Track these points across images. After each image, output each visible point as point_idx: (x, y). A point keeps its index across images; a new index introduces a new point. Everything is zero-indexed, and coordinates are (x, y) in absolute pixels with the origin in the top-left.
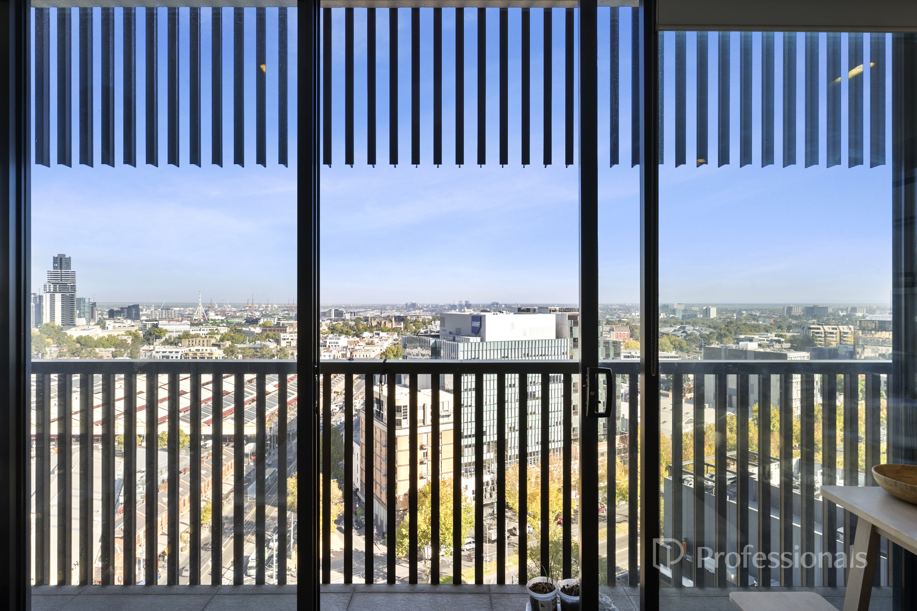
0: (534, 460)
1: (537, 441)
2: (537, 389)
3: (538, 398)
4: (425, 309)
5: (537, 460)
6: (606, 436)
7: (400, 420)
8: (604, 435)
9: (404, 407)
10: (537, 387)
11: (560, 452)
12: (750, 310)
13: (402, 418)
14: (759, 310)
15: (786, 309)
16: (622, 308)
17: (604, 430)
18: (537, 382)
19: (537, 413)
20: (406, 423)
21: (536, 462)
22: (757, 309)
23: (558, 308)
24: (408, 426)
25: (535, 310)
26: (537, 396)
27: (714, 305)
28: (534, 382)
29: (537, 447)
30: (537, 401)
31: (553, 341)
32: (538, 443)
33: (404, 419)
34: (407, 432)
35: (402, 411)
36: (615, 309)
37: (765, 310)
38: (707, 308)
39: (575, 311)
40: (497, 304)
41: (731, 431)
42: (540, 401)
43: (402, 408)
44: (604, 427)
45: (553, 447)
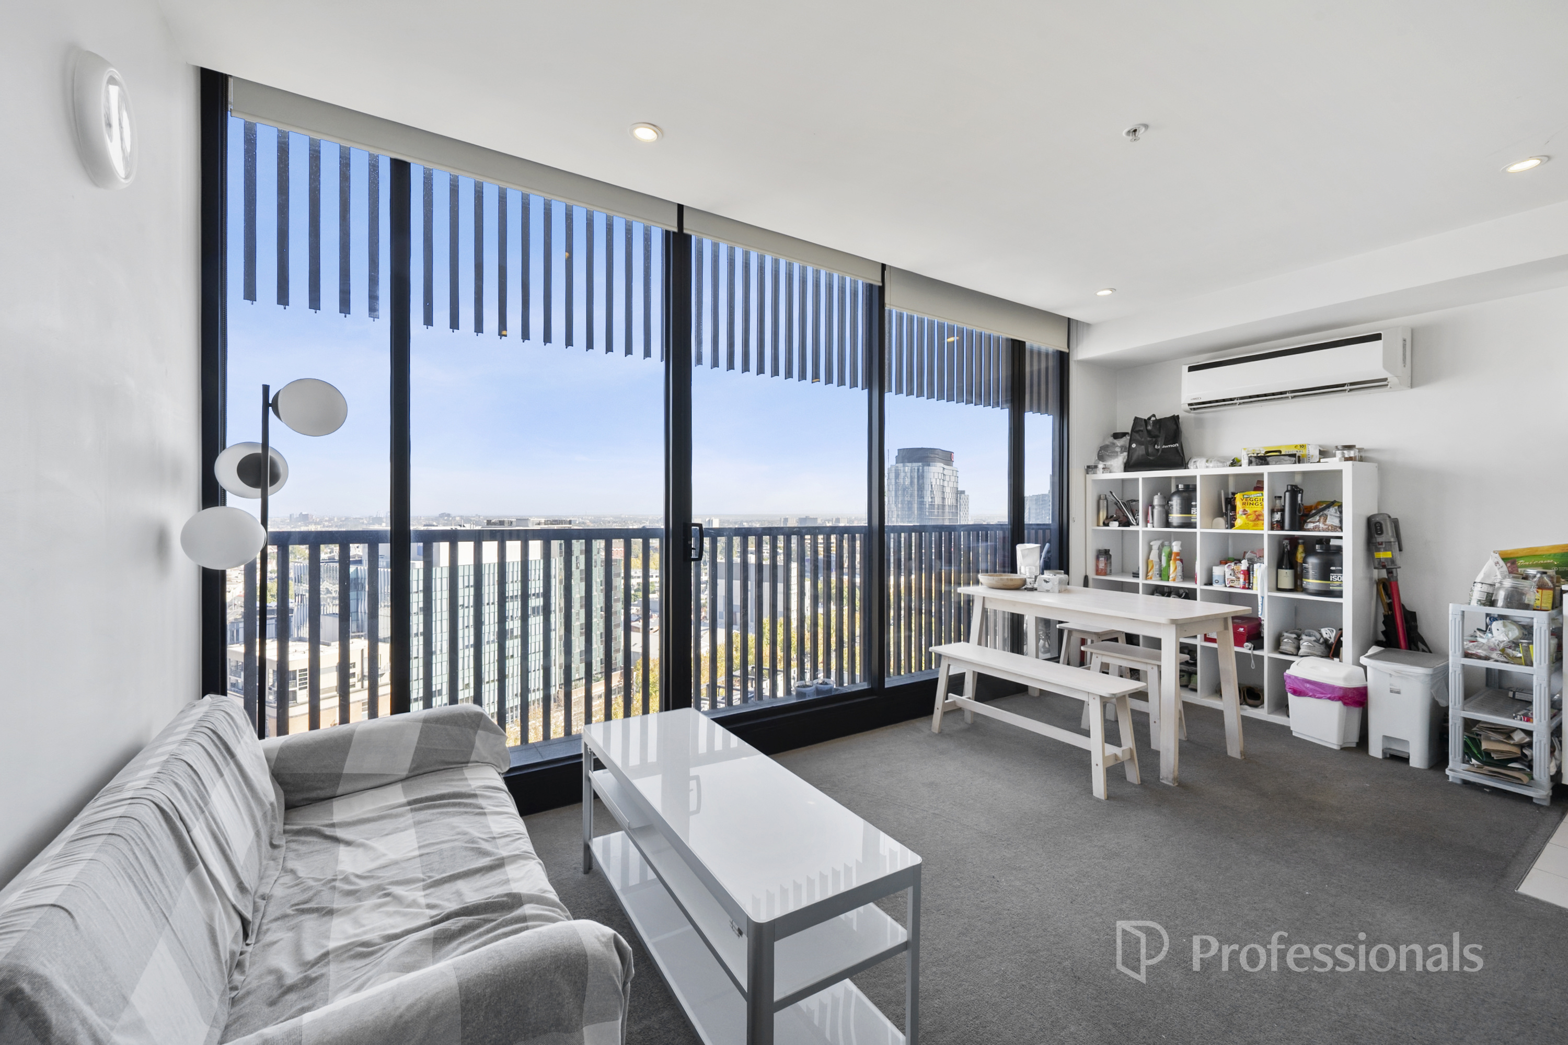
0: (512, 718)
1: (515, 692)
2: (516, 625)
3: (516, 637)
4: (326, 524)
5: (516, 717)
6: (604, 674)
7: (295, 692)
8: (601, 673)
9: (300, 671)
10: (516, 622)
11: (539, 704)
12: (750, 521)
13: (297, 689)
14: (759, 521)
15: (782, 520)
16: (617, 520)
17: (601, 667)
18: (515, 616)
19: (515, 655)
20: (303, 696)
21: (515, 719)
22: (757, 521)
23: (543, 520)
24: (307, 699)
25: (511, 522)
26: (515, 634)
27: (716, 516)
28: (512, 616)
29: (516, 700)
30: (516, 641)
31: (538, 562)
32: (516, 695)
33: (300, 689)
34: (306, 709)
35: (298, 678)
36: (609, 522)
37: (764, 521)
38: (709, 520)
39: (565, 524)
40: (449, 515)
41: (736, 650)
42: (520, 640)
43: (298, 673)
44: (601, 664)
45: (533, 699)
